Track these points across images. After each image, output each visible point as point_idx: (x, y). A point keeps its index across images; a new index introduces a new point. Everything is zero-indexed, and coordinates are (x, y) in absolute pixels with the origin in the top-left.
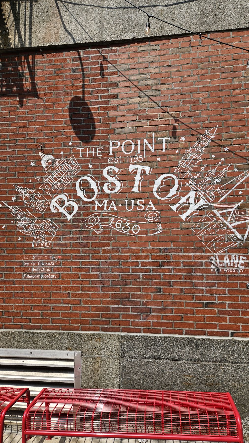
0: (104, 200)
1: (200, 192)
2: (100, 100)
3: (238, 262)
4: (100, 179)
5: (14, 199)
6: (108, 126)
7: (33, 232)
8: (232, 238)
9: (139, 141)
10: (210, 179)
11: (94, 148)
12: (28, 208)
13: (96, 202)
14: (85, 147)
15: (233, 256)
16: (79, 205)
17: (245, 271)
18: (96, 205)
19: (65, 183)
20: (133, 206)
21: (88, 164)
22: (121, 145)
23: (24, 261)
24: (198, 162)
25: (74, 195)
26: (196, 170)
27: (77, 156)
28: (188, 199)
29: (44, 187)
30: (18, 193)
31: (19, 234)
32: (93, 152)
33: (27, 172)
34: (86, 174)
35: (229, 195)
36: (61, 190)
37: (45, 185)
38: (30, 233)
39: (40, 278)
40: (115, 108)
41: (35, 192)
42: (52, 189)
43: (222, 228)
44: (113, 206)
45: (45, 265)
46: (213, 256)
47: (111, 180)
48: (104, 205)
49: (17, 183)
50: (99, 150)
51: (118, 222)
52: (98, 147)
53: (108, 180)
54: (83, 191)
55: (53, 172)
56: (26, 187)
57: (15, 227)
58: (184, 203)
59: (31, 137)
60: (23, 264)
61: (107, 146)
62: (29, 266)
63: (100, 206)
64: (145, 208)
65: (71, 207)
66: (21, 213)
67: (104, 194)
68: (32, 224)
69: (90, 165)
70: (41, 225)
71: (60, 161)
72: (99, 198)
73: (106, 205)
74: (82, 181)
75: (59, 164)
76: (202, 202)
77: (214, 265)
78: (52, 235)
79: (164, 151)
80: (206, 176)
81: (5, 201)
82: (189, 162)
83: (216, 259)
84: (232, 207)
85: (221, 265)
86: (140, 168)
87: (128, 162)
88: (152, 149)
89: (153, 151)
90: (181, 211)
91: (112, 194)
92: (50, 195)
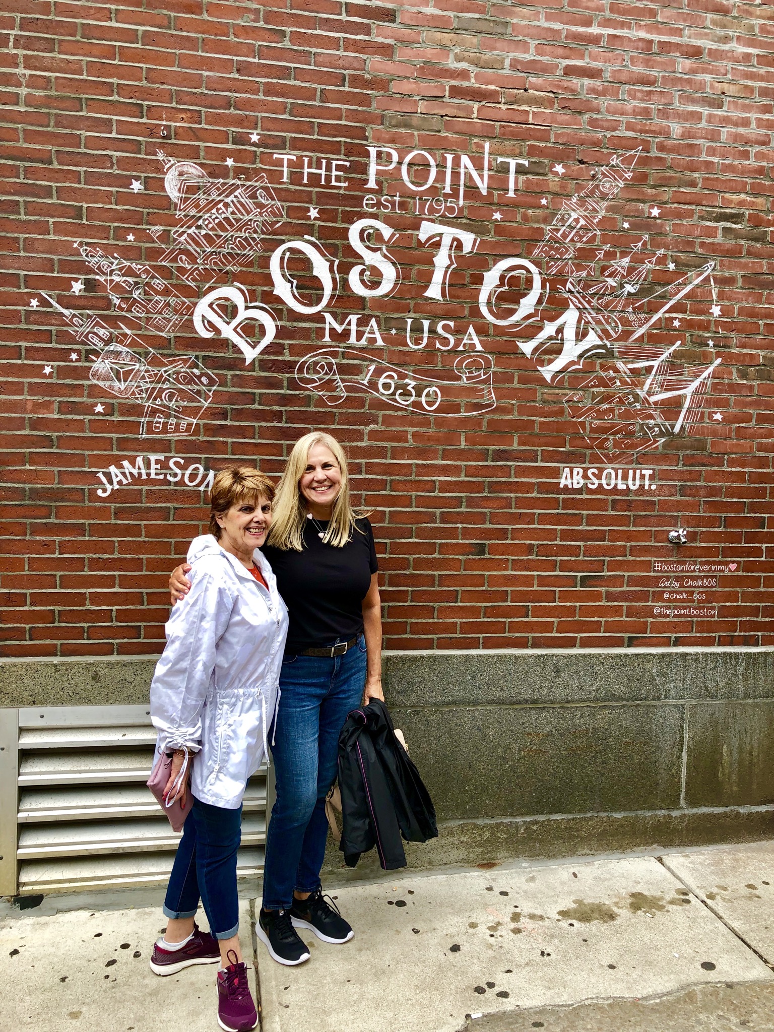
0: (349, 314)
1: (589, 313)
2: (344, 17)
4: (340, 254)
6: (365, 100)
7: (141, 391)
8: (650, 429)
9: (449, 158)
10: (614, 284)
11: (324, 161)
12: (124, 319)
13: (328, 317)
14: (298, 153)
18: (327, 327)
19: (238, 255)
20: (426, 335)
21: (307, 205)
22: (400, 163)
24: (590, 235)
25: (264, 292)
26: (585, 255)
27: (275, 176)
28: (560, 330)
29: (174, 260)
30: (90, 271)
31: (102, 393)
32: (323, 172)
33: (118, 207)
35: (653, 326)
36: (227, 273)
37: (177, 255)
38: (134, 392)
40: (386, 51)
41: (146, 271)
42: (197, 269)
43: (630, 404)
44: (374, 333)
47: (372, 258)
48: (348, 327)
49: (87, 240)
50: (338, 168)
51: (386, 377)
52: (337, 160)
53: (361, 258)
54: (292, 283)
55: (200, 217)
56: (116, 255)
57: (83, 373)
58: (550, 338)
59: (131, 98)
61: (363, 160)
63: (339, 329)
64: (457, 345)
65: (257, 326)
66: (101, 332)
67: (349, 297)
68: (137, 367)
69: (312, 209)
70: (165, 372)
71: (224, 184)
72: (334, 307)
73: (354, 328)
74: (288, 254)
75: (219, 195)
76: (592, 339)
78: (200, 401)
79: (511, 194)
80: (606, 273)
81: (49, 292)
82: (570, 233)
84: (657, 356)
86: (449, 233)
87: (417, 213)
88: (483, 187)
89: (484, 193)
90: (543, 357)
91: (373, 299)
92: (192, 284)
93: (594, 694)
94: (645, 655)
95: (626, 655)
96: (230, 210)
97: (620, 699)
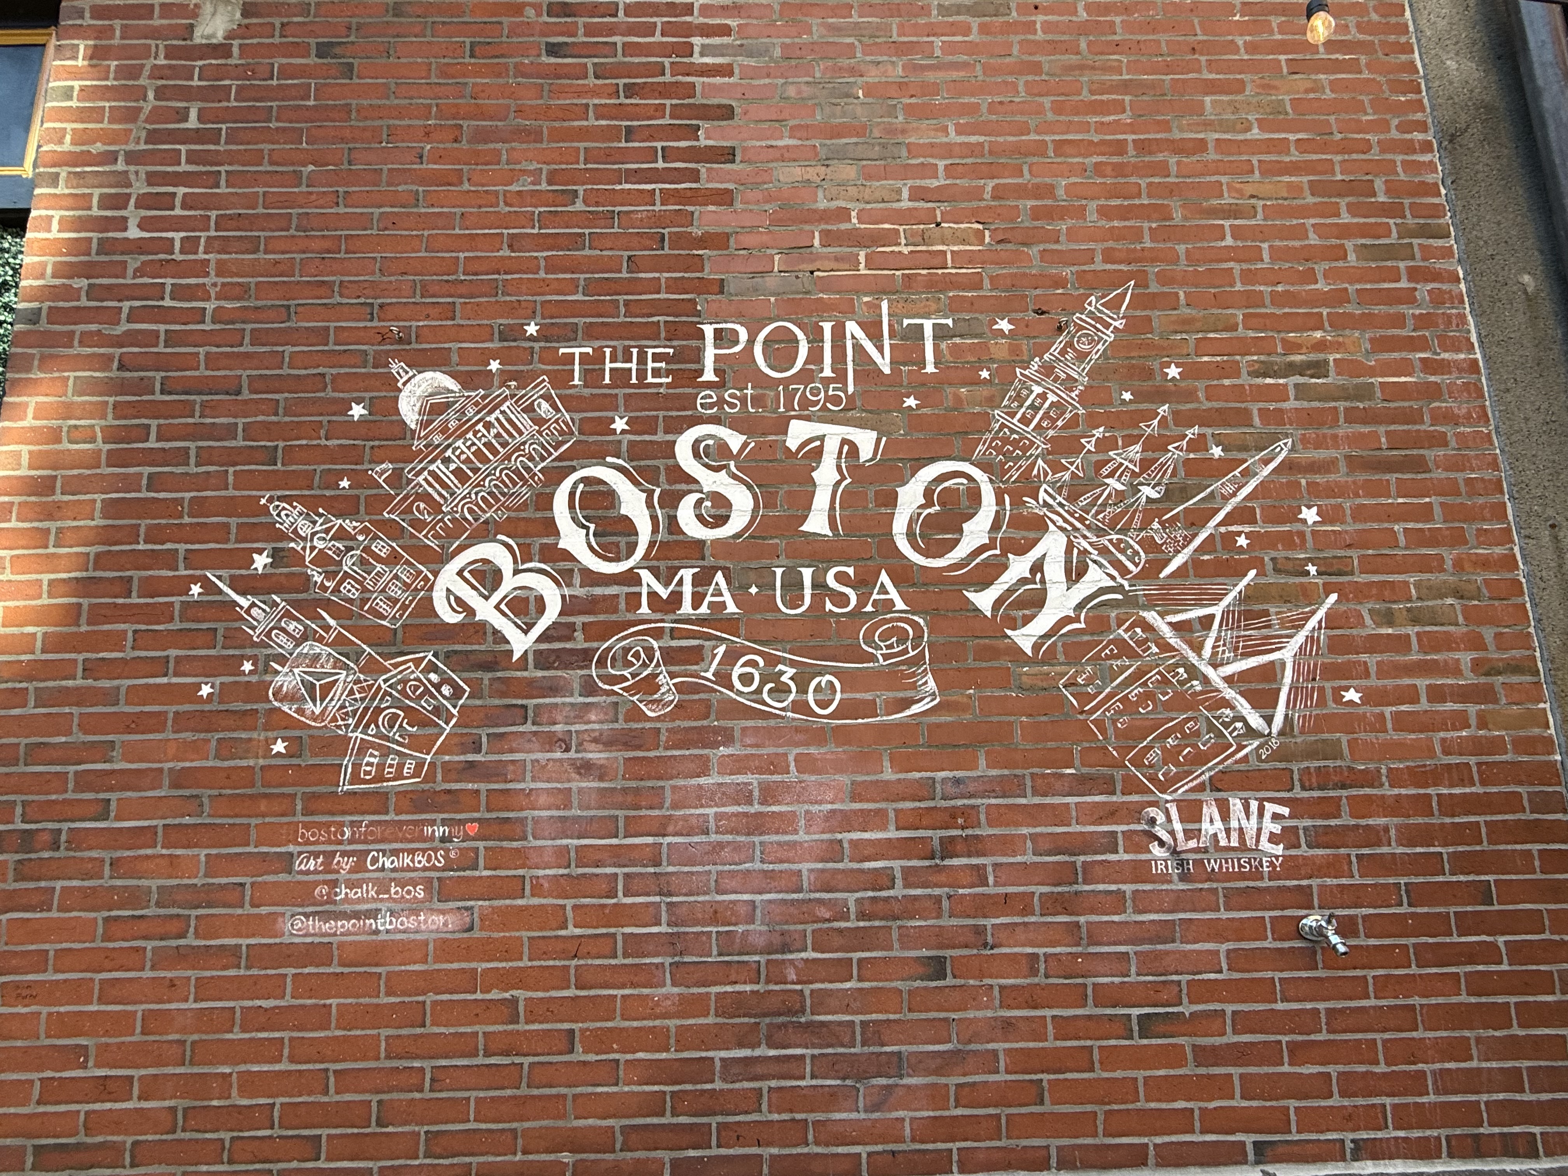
0: (680, 568)
1: (1085, 537)
2: (661, 164)
3: (1259, 830)
4: (662, 478)
5: (261, 561)
6: (698, 263)
7: (347, 714)
8: (1226, 725)
9: (828, 327)
10: (1120, 487)
11: (635, 351)
12: (328, 605)
14: (597, 344)
15: (1236, 805)
16: (567, 591)
17: (1291, 867)
18: (644, 591)
19: (504, 494)
20: (808, 592)
21: (610, 414)
22: (751, 341)
23: (300, 853)
24: (1068, 415)
25: (543, 546)
26: (1062, 448)
27: (561, 379)
28: (1037, 567)
29: (408, 510)
30: (282, 537)
31: (278, 722)
32: (633, 366)
33: (329, 443)
34: (598, 456)
35: (1200, 550)
36: (486, 522)
37: (413, 502)
38: (334, 719)
39: (377, 932)
40: (725, 198)
41: (365, 531)
42: (442, 520)
43: (1182, 683)
44: (721, 595)
45: (403, 870)
46: (1154, 804)
47: (712, 480)
48: (679, 589)
49: (279, 493)
50: (656, 358)
51: (743, 665)
52: (655, 347)
53: (696, 481)
54: (587, 528)
55: (449, 446)
56: (321, 510)
57: (259, 691)
58: (1023, 581)
59: (358, 297)
60: (292, 864)
61: (694, 343)
62: (320, 877)
63: (664, 593)
64: (862, 603)
65: (532, 599)
66: (292, 626)
67: (679, 542)
68: (342, 677)
69: (617, 418)
70: (385, 681)
71: (483, 398)
72: (656, 558)
73: (687, 590)
75: (478, 412)
76: (1096, 577)
77: (1162, 844)
78: (437, 725)
79: (930, 368)
80: (1105, 471)
81: (219, 573)
82: (1033, 417)
83: (1169, 820)
84: (1217, 598)
85: (1192, 844)
86: (834, 433)
87: (782, 409)
88: (885, 365)
89: (887, 370)
90: (1013, 613)
91: (716, 542)
92: (432, 544)
96: (493, 432)
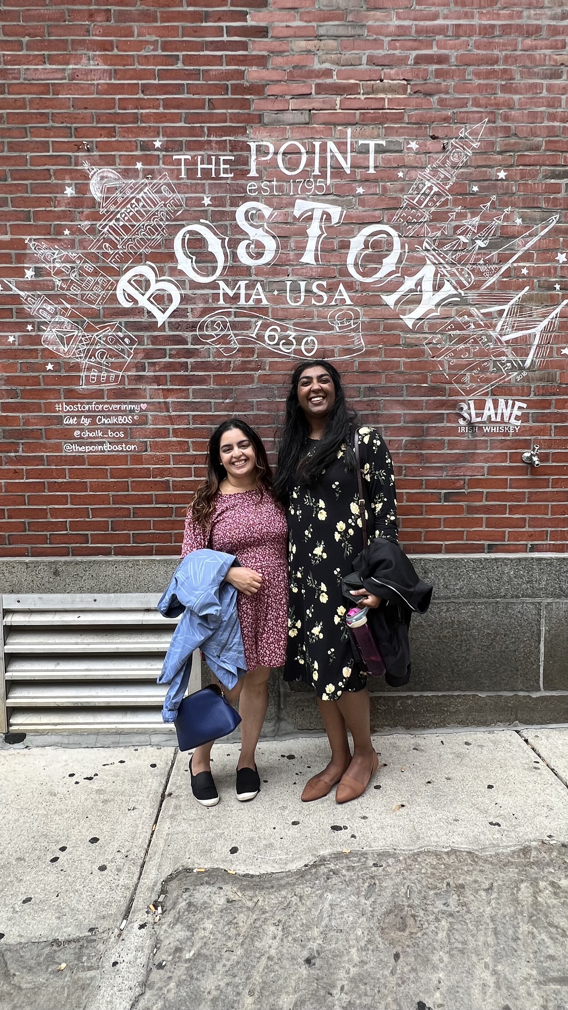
0: (238, 280)
1: (444, 267)
2: (225, 38)
3: (511, 414)
4: (229, 232)
5: (29, 274)
6: (246, 104)
7: (80, 351)
8: (503, 364)
9: (317, 144)
10: (466, 241)
11: (213, 158)
12: (64, 297)
13: (222, 284)
14: (193, 153)
15: (502, 402)
16: (183, 292)
17: (523, 431)
18: (221, 292)
19: (148, 239)
20: (303, 294)
21: (201, 195)
22: (276, 153)
23: (65, 416)
24: (443, 199)
25: (170, 268)
26: (438, 217)
27: (175, 174)
28: (419, 284)
29: (100, 248)
30: (38, 261)
31: (49, 355)
32: (213, 167)
33: (56, 209)
34: (196, 220)
35: (503, 275)
36: (141, 254)
37: (103, 243)
38: (74, 353)
39: (104, 451)
40: (261, 61)
41: (79, 258)
42: (118, 253)
43: (484, 343)
44: (259, 295)
45: (113, 424)
46: (464, 401)
47: (255, 234)
48: (238, 292)
49: (34, 237)
50: (225, 162)
51: (271, 331)
52: (224, 155)
53: (247, 234)
54: (192, 258)
55: (119, 212)
56: (56, 247)
57: (37, 340)
58: (411, 291)
59: (62, 123)
60: (62, 421)
61: (245, 154)
62: (76, 427)
63: (231, 293)
64: (329, 300)
65: (166, 295)
66: (49, 307)
67: (237, 267)
68: (76, 333)
69: (205, 198)
70: (97, 336)
71: (135, 184)
72: (226, 275)
73: (243, 292)
74: (188, 236)
75: (132, 193)
76: (448, 289)
77: (464, 419)
78: (124, 358)
79: (372, 171)
80: (459, 232)
81: (9, 279)
82: (425, 200)
83: (469, 408)
84: (507, 301)
85: (479, 419)
86: (319, 208)
87: (292, 194)
88: (347, 167)
89: (348, 172)
90: (404, 307)
91: (258, 267)
92: (115, 266)
93: (458, 592)
94: (503, 560)
95: (486, 559)
96: (141, 204)
97: (481, 596)
